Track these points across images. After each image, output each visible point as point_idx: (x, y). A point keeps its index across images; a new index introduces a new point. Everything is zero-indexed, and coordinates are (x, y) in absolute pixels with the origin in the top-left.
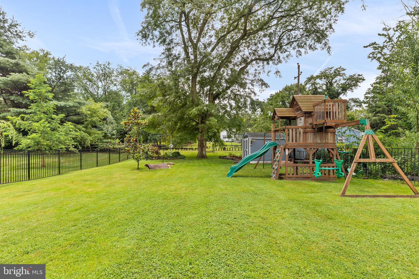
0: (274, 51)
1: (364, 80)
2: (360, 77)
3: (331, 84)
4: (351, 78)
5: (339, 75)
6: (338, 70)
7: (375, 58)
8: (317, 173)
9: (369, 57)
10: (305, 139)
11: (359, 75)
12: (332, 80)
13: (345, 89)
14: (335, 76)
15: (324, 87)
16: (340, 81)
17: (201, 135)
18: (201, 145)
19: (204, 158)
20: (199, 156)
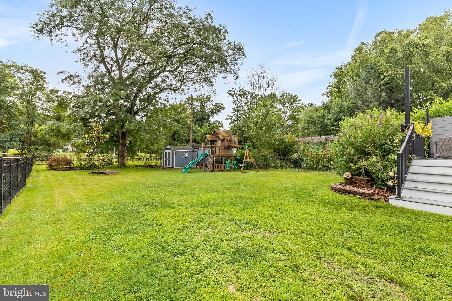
0: (180, 86)
1: (224, 108)
2: (222, 106)
3: (204, 107)
4: (217, 105)
5: (209, 101)
6: (209, 97)
7: (231, 94)
8: (228, 167)
9: (228, 93)
10: (222, 152)
11: (221, 104)
12: (204, 104)
13: (213, 113)
14: (207, 101)
15: (199, 108)
16: (209, 106)
17: (122, 147)
18: (122, 156)
19: (126, 167)
20: (121, 166)
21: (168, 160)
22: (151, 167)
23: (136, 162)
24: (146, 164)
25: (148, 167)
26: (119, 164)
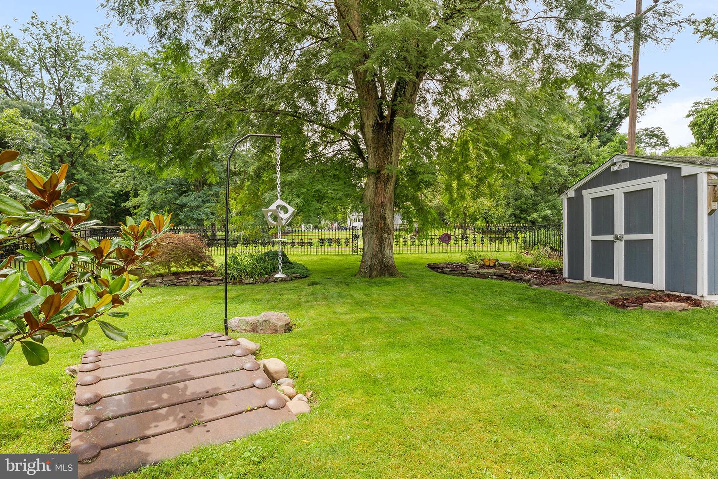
11: (664, 76)
16: (619, 89)
17: (376, 184)
18: (377, 225)
19: (392, 275)
20: (372, 269)
21: (620, 250)
22: (501, 277)
23: (431, 249)
24: (472, 259)
25: (484, 277)
26: (367, 258)
